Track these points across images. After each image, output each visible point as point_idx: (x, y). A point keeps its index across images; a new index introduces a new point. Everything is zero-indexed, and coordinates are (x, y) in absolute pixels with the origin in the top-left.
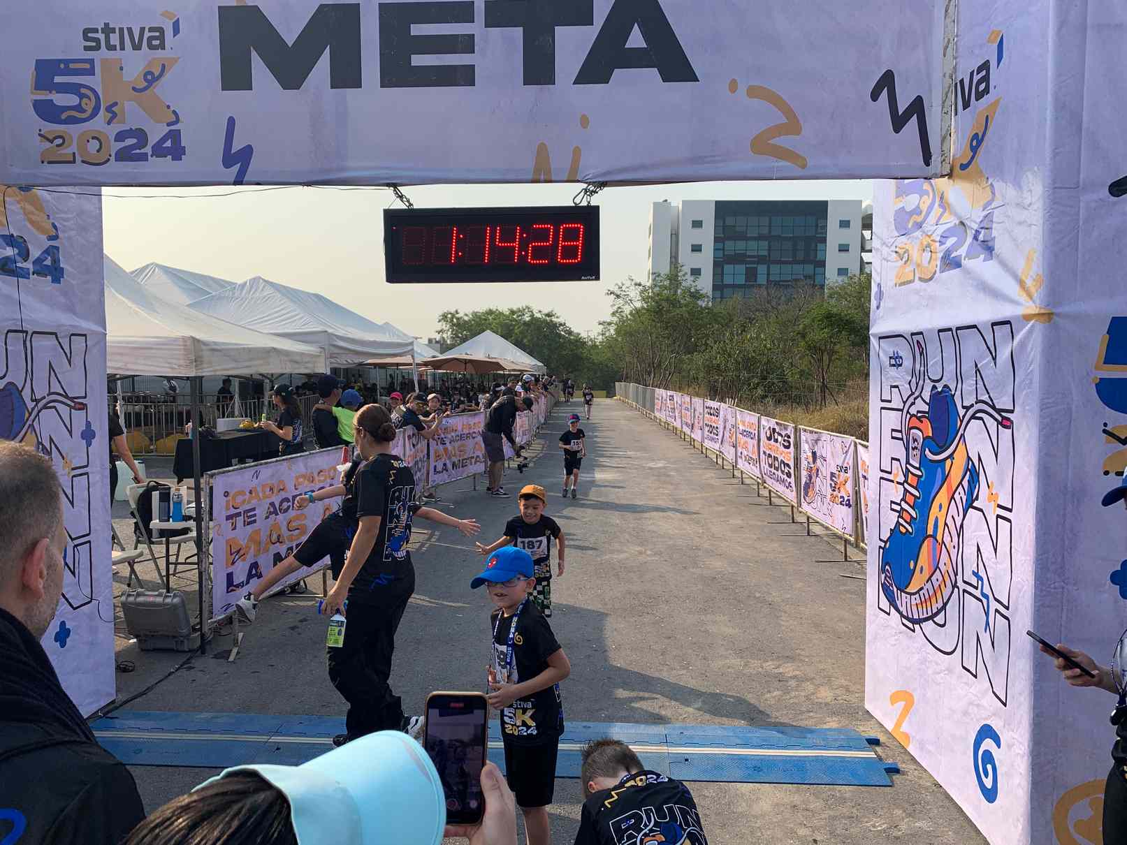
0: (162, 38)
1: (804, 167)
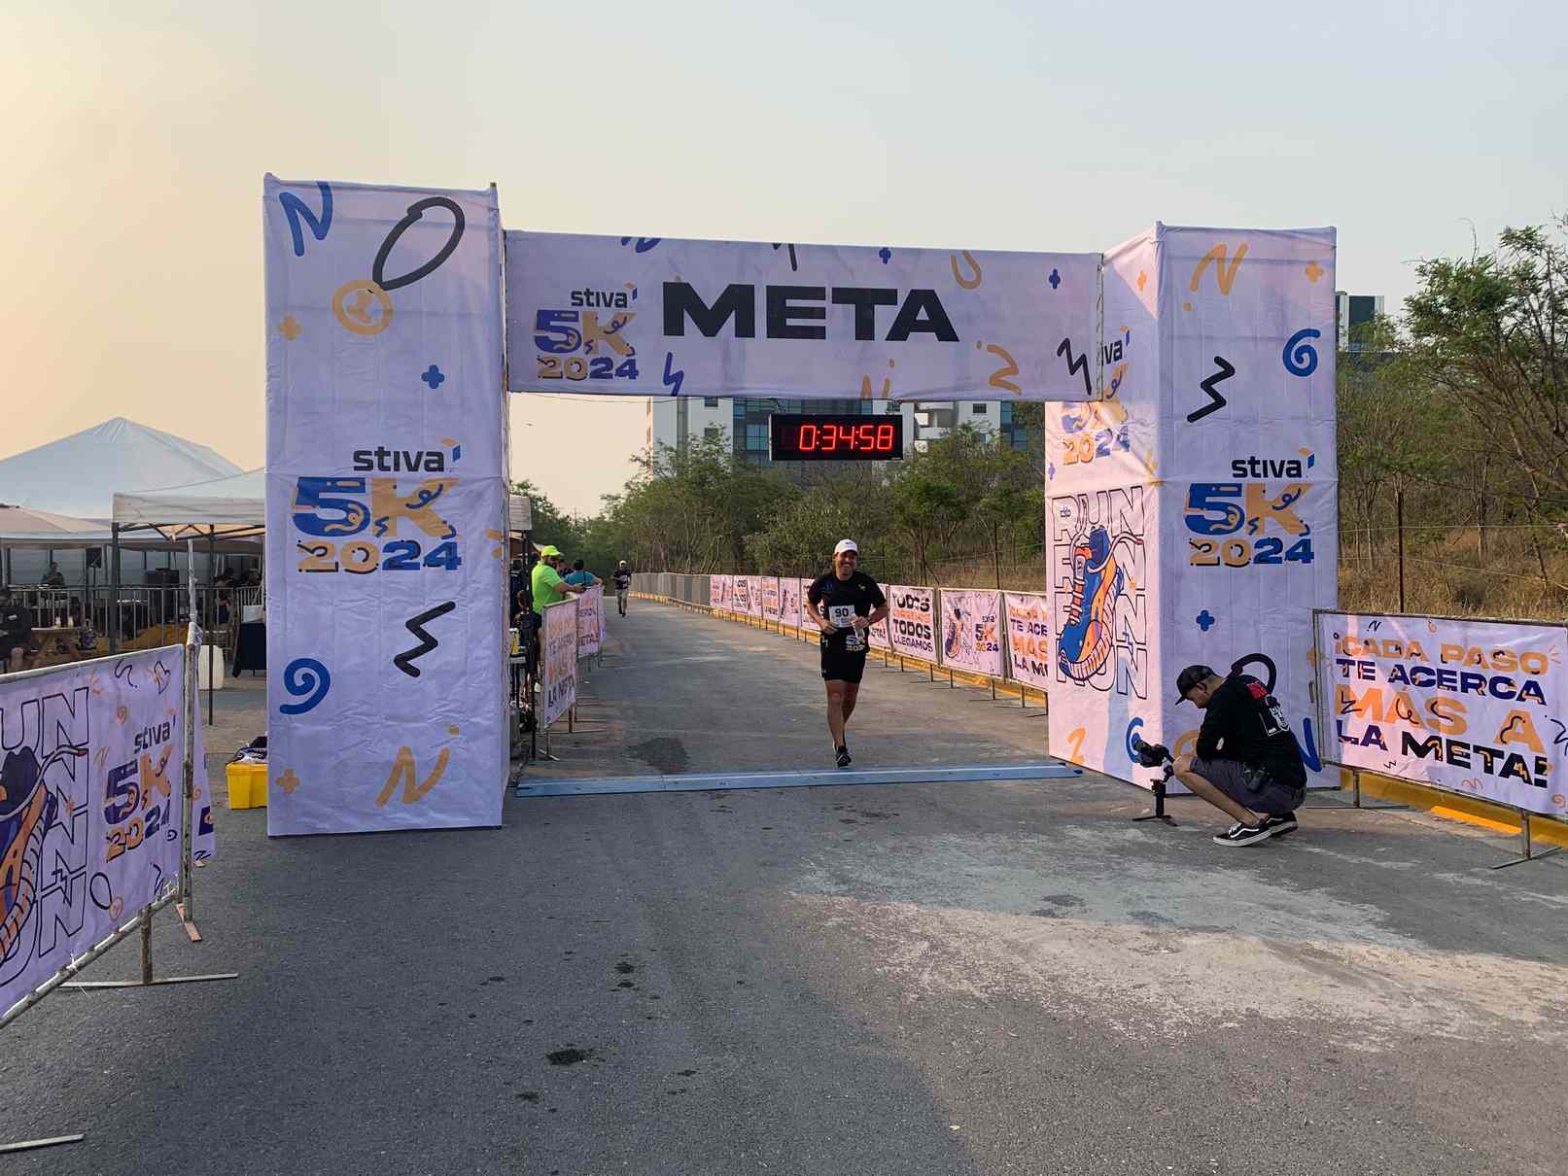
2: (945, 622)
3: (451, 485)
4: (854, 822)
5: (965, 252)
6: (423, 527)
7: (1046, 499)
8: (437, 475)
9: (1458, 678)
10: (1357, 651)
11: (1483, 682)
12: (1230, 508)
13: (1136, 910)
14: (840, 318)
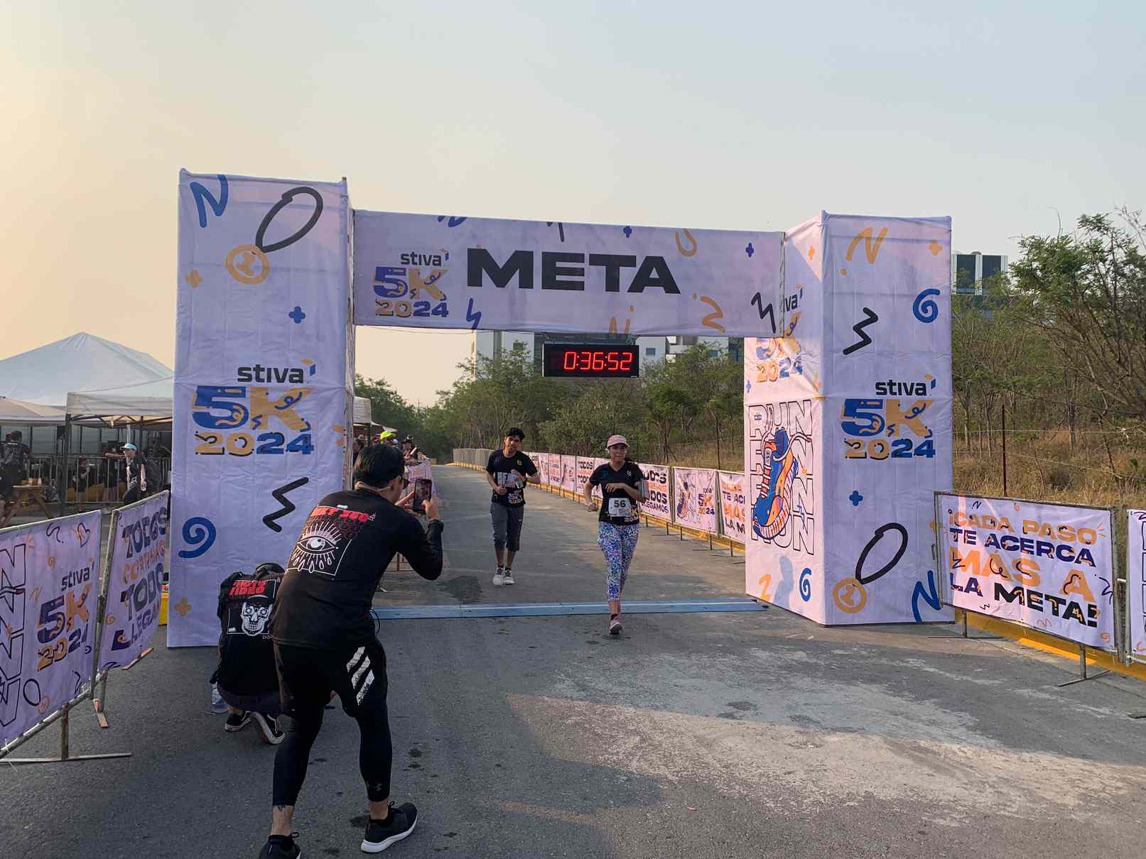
0: (440, 261)
1: (724, 332)
2: (677, 492)
3: (308, 392)
4: (597, 643)
5: (685, 230)
6: (286, 423)
7: (745, 407)
8: (299, 385)
9: (1035, 545)
10: (964, 523)
11: (1052, 549)
12: (874, 417)
13: (793, 714)
14: (595, 276)
